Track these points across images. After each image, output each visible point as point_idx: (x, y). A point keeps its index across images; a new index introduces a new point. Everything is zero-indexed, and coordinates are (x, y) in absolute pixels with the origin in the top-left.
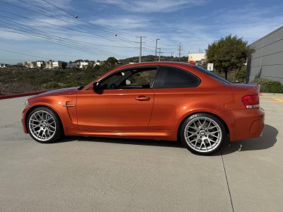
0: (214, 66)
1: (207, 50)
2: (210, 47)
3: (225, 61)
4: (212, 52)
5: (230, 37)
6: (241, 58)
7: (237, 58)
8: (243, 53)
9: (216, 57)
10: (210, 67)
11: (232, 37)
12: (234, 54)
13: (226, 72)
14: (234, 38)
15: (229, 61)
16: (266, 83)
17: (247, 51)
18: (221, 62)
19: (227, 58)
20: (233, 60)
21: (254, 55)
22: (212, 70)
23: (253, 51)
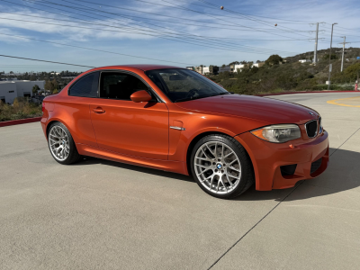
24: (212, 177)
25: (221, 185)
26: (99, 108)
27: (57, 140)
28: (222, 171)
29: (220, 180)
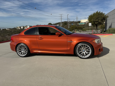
0: (92, 24)
1: (88, 18)
2: (89, 16)
3: (96, 22)
4: (91, 18)
5: (97, 12)
6: (102, 20)
7: (101, 20)
8: (104, 18)
9: (92, 20)
10: (90, 24)
11: (98, 12)
12: (100, 19)
13: (97, 26)
14: (99, 12)
15: (98, 21)
16: (114, 30)
17: (105, 17)
18: (95, 22)
19: (97, 20)
20: (100, 21)
21: (108, 19)
23: (108, 17)
24: (82, 54)
25: (85, 55)
26: (40, 38)
27: (20, 49)
28: (85, 52)
29: (85, 54)
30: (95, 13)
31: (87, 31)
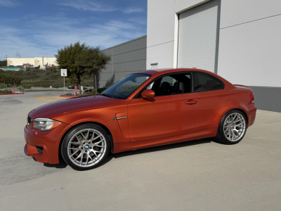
2: (60, 53)
10: (64, 72)
11: (81, 44)
14: (83, 45)
19: (89, 64)
20: (95, 67)
22: (66, 75)
23: (109, 59)
30: (73, 45)
31: (32, 88)
